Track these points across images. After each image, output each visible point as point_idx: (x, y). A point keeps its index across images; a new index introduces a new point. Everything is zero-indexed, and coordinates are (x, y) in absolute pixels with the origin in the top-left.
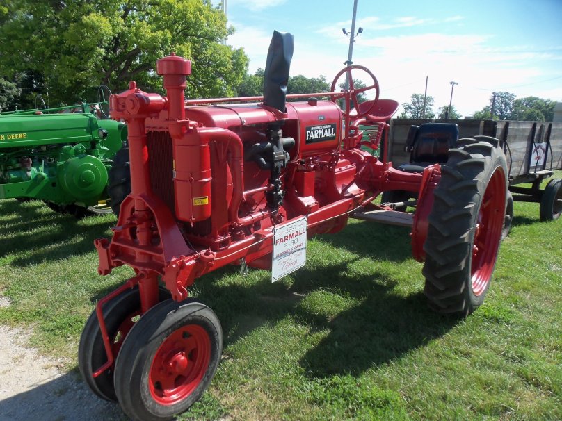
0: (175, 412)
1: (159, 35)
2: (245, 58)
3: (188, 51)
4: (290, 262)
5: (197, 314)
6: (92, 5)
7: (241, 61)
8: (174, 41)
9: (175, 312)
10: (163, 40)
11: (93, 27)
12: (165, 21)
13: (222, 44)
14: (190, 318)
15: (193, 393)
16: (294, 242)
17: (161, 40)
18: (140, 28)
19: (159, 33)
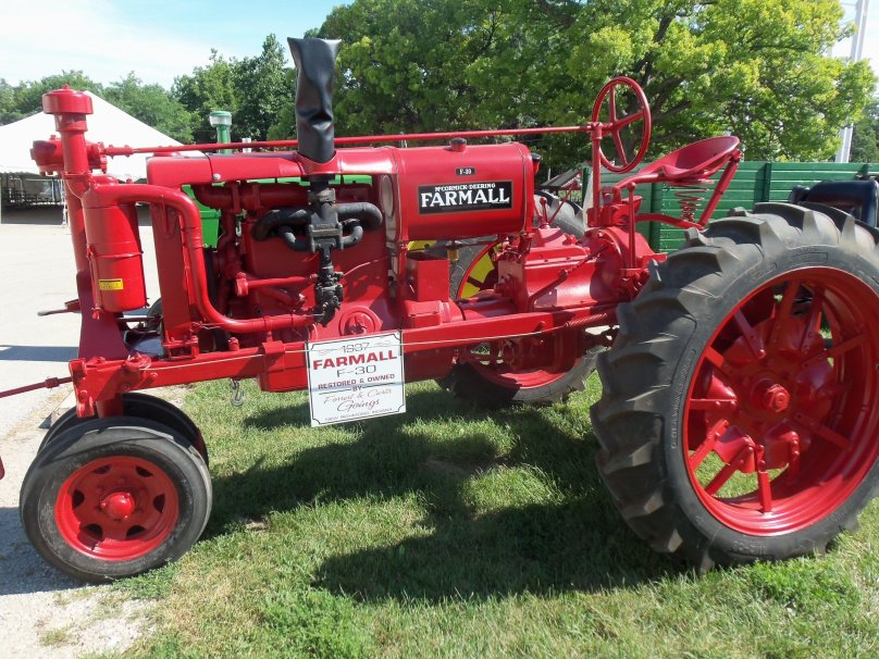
0: (107, 572)
1: (706, 51)
2: (869, 78)
3: (753, 73)
4: (357, 401)
5: (138, 443)
6: (610, 15)
7: (860, 82)
8: (730, 59)
9: (99, 432)
10: (711, 57)
11: (603, 49)
12: (721, 27)
13: (829, 55)
14: (125, 446)
15: (146, 555)
16: (365, 370)
17: (707, 58)
18: (677, 42)
19: (707, 49)
